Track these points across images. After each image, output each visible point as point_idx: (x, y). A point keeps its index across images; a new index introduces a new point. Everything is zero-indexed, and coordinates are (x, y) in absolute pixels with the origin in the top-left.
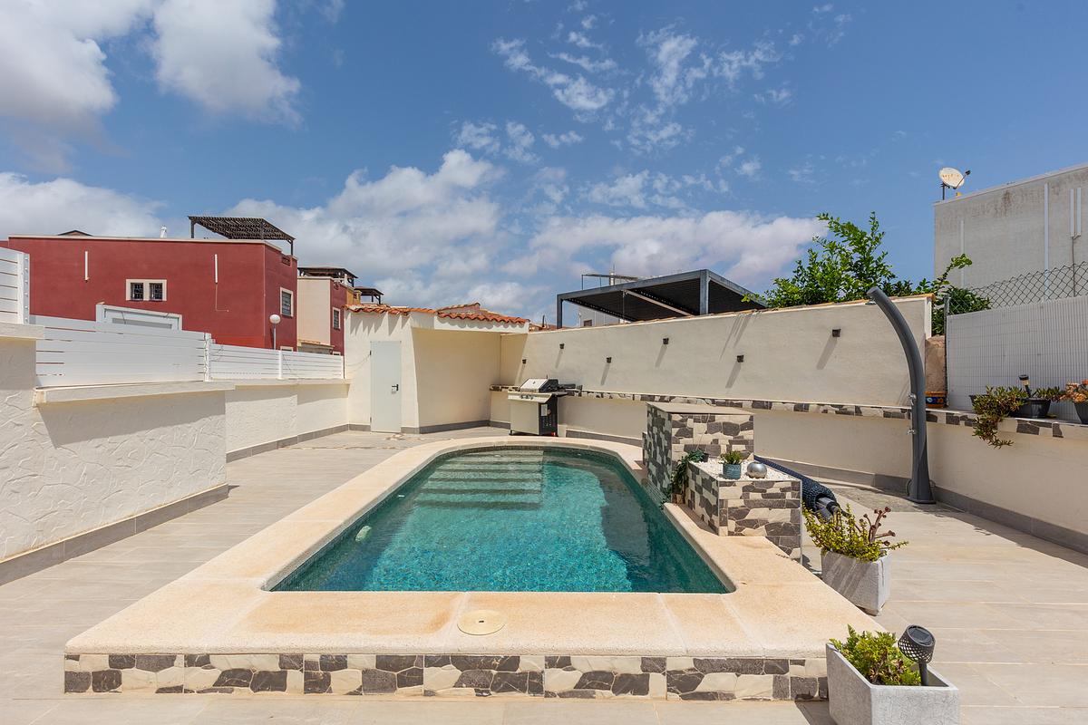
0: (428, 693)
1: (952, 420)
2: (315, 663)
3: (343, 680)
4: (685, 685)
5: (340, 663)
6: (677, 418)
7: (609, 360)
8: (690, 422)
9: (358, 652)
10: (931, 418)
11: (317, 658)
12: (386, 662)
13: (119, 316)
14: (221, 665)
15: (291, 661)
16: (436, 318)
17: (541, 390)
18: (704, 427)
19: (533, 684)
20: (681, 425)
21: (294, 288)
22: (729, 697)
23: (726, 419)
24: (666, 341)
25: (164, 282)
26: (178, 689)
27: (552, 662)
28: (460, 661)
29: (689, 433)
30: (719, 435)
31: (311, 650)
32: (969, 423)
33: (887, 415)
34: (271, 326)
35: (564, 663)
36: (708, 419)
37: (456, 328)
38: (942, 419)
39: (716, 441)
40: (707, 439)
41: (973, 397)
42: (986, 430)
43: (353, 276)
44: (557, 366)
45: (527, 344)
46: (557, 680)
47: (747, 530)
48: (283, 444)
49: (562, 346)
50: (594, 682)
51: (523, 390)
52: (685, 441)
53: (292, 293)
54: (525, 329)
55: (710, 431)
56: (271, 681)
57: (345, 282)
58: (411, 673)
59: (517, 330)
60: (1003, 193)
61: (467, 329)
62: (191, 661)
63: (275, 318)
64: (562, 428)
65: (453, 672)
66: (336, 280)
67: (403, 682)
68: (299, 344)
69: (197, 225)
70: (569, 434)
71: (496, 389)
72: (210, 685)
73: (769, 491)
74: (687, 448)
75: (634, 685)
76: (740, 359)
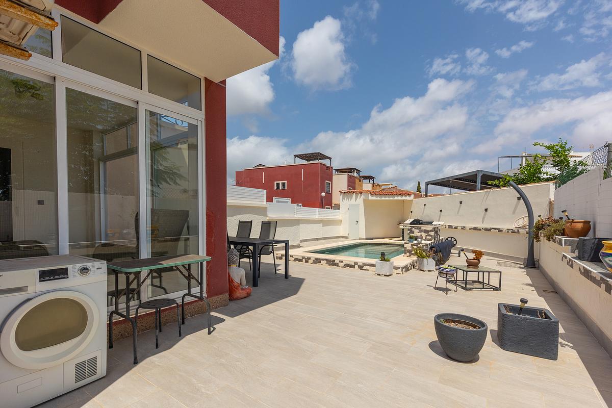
3: (310, 261)
4: (361, 267)
5: (310, 259)
7: (441, 211)
8: (413, 229)
9: (312, 257)
11: (307, 258)
12: (316, 259)
13: (277, 200)
14: (295, 257)
15: (303, 258)
16: (370, 195)
18: (417, 230)
19: (337, 265)
20: (410, 230)
21: (331, 180)
22: (368, 270)
23: (425, 228)
24: (461, 203)
25: (286, 182)
27: (340, 262)
28: (326, 260)
29: (413, 233)
30: (423, 233)
34: (322, 197)
35: (342, 262)
36: (418, 228)
37: (378, 198)
39: (421, 235)
40: (419, 234)
43: (359, 171)
45: (413, 204)
46: (340, 264)
47: (412, 256)
48: (317, 239)
49: (425, 205)
50: (346, 265)
53: (330, 182)
54: (412, 198)
55: (420, 232)
57: (355, 174)
59: (408, 198)
63: (323, 194)
65: (325, 262)
66: (350, 174)
68: (333, 205)
69: (296, 158)
71: (400, 224)
75: (353, 267)
76: (486, 210)
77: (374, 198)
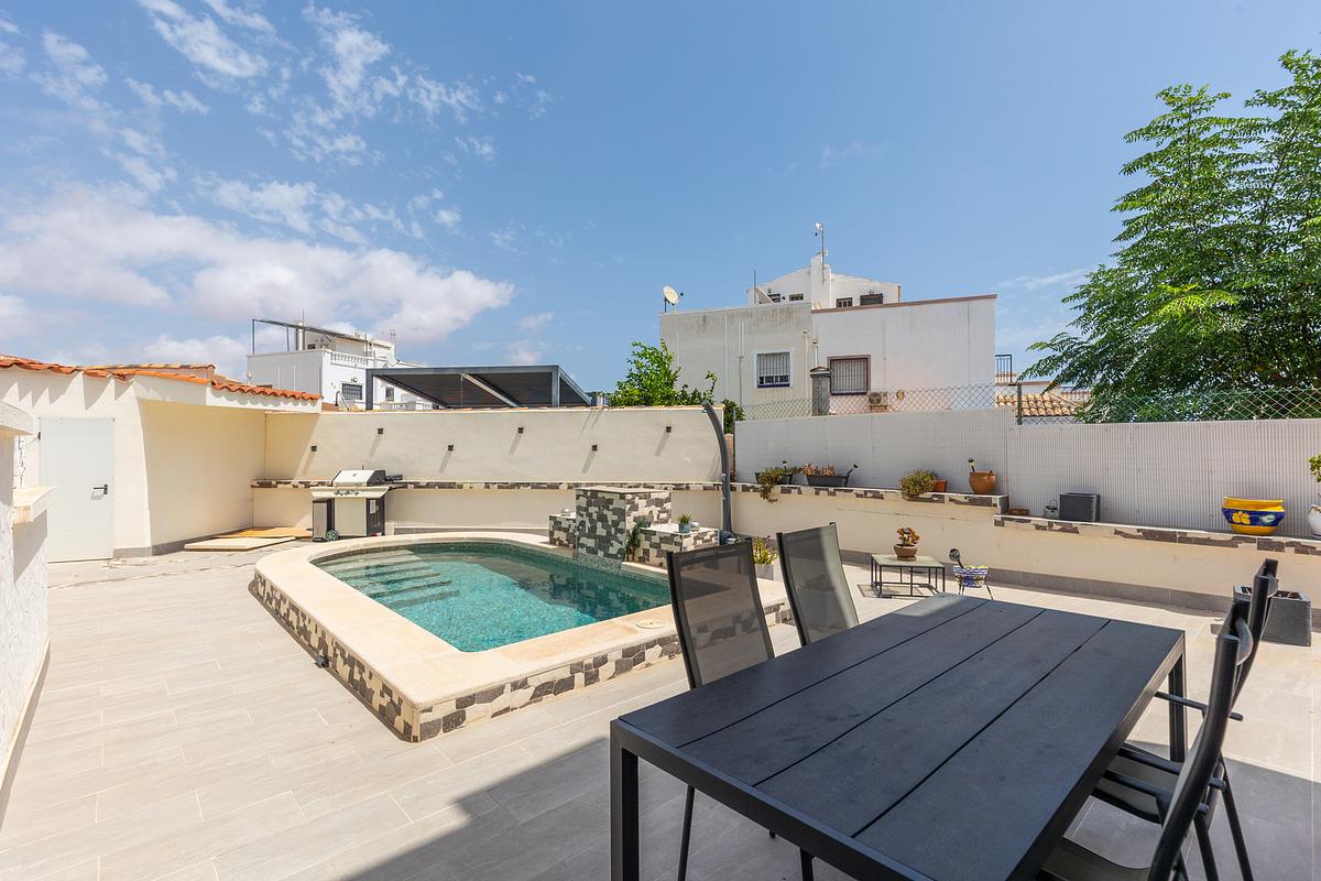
0: (648, 665)
1: (745, 489)
2: (590, 665)
3: (606, 670)
5: (604, 660)
6: (629, 497)
7: (451, 448)
8: (636, 500)
9: (613, 650)
10: (733, 489)
11: (591, 661)
12: (628, 652)
14: (534, 683)
15: (576, 668)
16: (209, 389)
17: (369, 484)
18: (644, 503)
20: (631, 502)
23: (655, 496)
24: (521, 430)
26: (507, 710)
31: (588, 657)
32: (756, 490)
33: (705, 488)
36: (646, 496)
37: (235, 404)
38: (739, 489)
39: (651, 512)
41: (757, 475)
42: (765, 493)
44: (371, 454)
45: (318, 425)
49: (380, 431)
51: (338, 485)
52: (634, 514)
54: (317, 408)
55: (648, 505)
56: (566, 685)
58: (640, 655)
60: (702, 315)
61: (249, 405)
62: (516, 686)
64: (390, 525)
65: (658, 649)
67: (636, 662)
70: (398, 532)
71: (264, 485)
72: (527, 700)
73: (705, 538)
74: (635, 519)
76: (595, 448)
77: (222, 401)
